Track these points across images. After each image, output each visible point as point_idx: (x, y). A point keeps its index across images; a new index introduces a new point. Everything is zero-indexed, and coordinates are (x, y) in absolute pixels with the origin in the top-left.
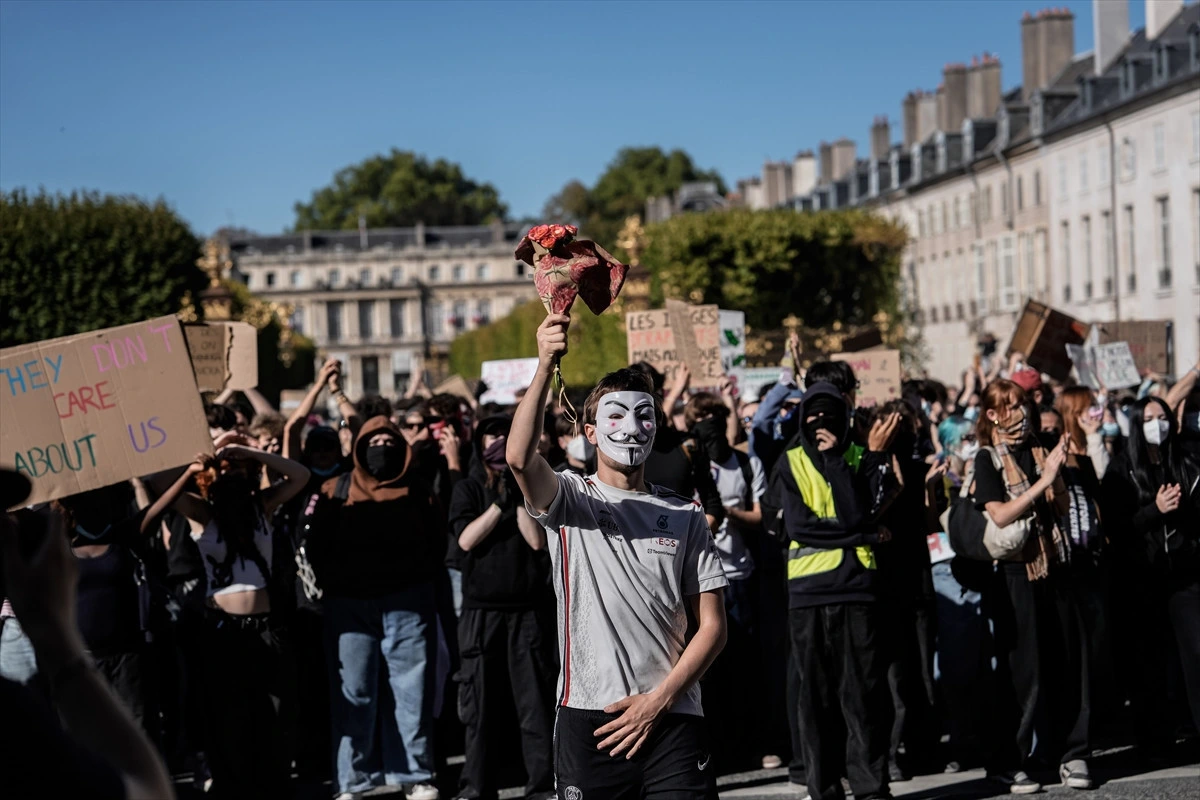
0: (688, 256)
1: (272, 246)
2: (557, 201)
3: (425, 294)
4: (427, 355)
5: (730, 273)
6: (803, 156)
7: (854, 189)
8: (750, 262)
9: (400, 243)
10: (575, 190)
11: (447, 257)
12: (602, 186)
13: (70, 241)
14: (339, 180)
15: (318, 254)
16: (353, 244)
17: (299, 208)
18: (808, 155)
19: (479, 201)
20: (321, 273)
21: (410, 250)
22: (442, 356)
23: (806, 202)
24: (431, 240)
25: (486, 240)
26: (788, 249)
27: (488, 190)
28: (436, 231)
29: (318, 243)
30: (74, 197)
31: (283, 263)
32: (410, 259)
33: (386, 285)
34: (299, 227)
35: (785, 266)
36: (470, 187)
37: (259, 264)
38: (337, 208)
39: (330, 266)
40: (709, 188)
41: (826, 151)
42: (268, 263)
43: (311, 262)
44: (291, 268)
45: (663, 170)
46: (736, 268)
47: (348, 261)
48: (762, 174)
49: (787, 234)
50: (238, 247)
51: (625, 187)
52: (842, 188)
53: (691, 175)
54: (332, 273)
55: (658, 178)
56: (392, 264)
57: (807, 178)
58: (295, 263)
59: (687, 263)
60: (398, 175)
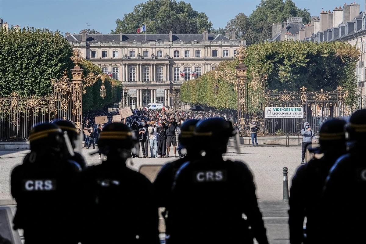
1: (106, 39)
2: (233, 22)
3: (171, 62)
4: (171, 90)
5: (281, 67)
6: (336, 9)
7: (355, 26)
8: (290, 63)
9: (160, 40)
10: (242, 17)
11: (182, 47)
12: (254, 16)
13: (22, 47)
14: (136, 10)
15: (126, 43)
16: (141, 39)
17: (118, 22)
18: (340, 9)
19: (198, 21)
20: (127, 52)
21: (166, 43)
22: (177, 91)
23: (336, 30)
24: (175, 39)
25: (200, 40)
26: (305, 58)
27: (203, 16)
28: (177, 35)
29: (125, 38)
30: (24, 29)
31: (110, 47)
32: (165, 47)
33: (154, 58)
34: (118, 31)
35: (304, 65)
36: (195, 14)
37: (100, 47)
38: (135, 22)
39: (130, 49)
40: (300, 20)
41: (347, 8)
42: (103, 47)
43: (122, 47)
44: (113, 49)
45: (282, 9)
46: (284, 65)
47: (138, 47)
48: (320, 16)
49: (306, 52)
50: (90, 39)
51: (264, 17)
52: (351, 25)
53: (294, 13)
54: (132, 52)
55: (279, 13)
56: (157, 49)
57: (338, 19)
58: (115, 47)
59: (264, 63)
60: (163, 8)
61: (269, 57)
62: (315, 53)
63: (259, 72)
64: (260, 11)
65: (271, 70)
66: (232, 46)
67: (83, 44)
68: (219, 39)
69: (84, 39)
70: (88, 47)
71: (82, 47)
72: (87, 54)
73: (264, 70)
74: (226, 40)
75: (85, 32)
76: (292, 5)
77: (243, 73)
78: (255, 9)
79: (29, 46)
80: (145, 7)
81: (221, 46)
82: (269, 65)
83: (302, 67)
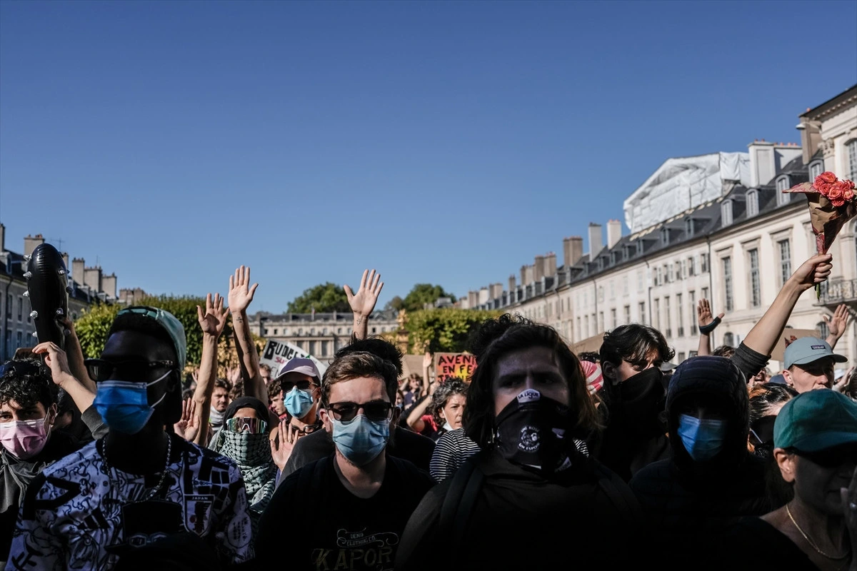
0: (426, 326)
1: (277, 319)
2: (390, 304)
5: (443, 333)
6: (483, 289)
7: (501, 302)
8: (451, 329)
9: (326, 319)
10: (397, 300)
11: (345, 325)
12: (408, 298)
13: (180, 315)
14: (305, 294)
15: (295, 322)
16: (308, 319)
17: (289, 304)
18: (485, 289)
20: (296, 329)
21: (331, 322)
23: (483, 307)
24: (339, 318)
26: (466, 324)
28: (342, 314)
29: (295, 318)
31: (281, 325)
32: (330, 325)
33: (321, 335)
34: (289, 312)
35: (465, 331)
37: (272, 326)
38: (304, 304)
39: (299, 327)
40: (449, 300)
41: (492, 287)
42: (275, 326)
43: (292, 326)
44: (284, 328)
45: (432, 293)
46: (445, 331)
47: (306, 325)
48: (468, 295)
49: (466, 318)
50: (264, 319)
51: (417, 299)
52: (497, 302)
53: (442, 295)
54: (300, 330)
55: (430, 296)
56: (323, 327)
57: (484, 298)
58: (286, 326)
59: (425, 329)
60: (328, 292)
61: (430, 324)
62: (474, 319)
63: (421, 338)
64: (414, 294)
65: (433, 336)
66: (389, 324)
67: (257, 323)
68: (378, 317)
69: (258, 318)
70: (261, 326)
71: (256, 326)
72: (261, 331)
73: (426, 336)
74: (384, 319)
75: (259, 313)
76: (441, 289)
77: (405, 339)
78: (409, 292)
79: (187, 313)
80: (313, 291)
81: (379, 324)
82: (430, 331)
83: (462, 333)
